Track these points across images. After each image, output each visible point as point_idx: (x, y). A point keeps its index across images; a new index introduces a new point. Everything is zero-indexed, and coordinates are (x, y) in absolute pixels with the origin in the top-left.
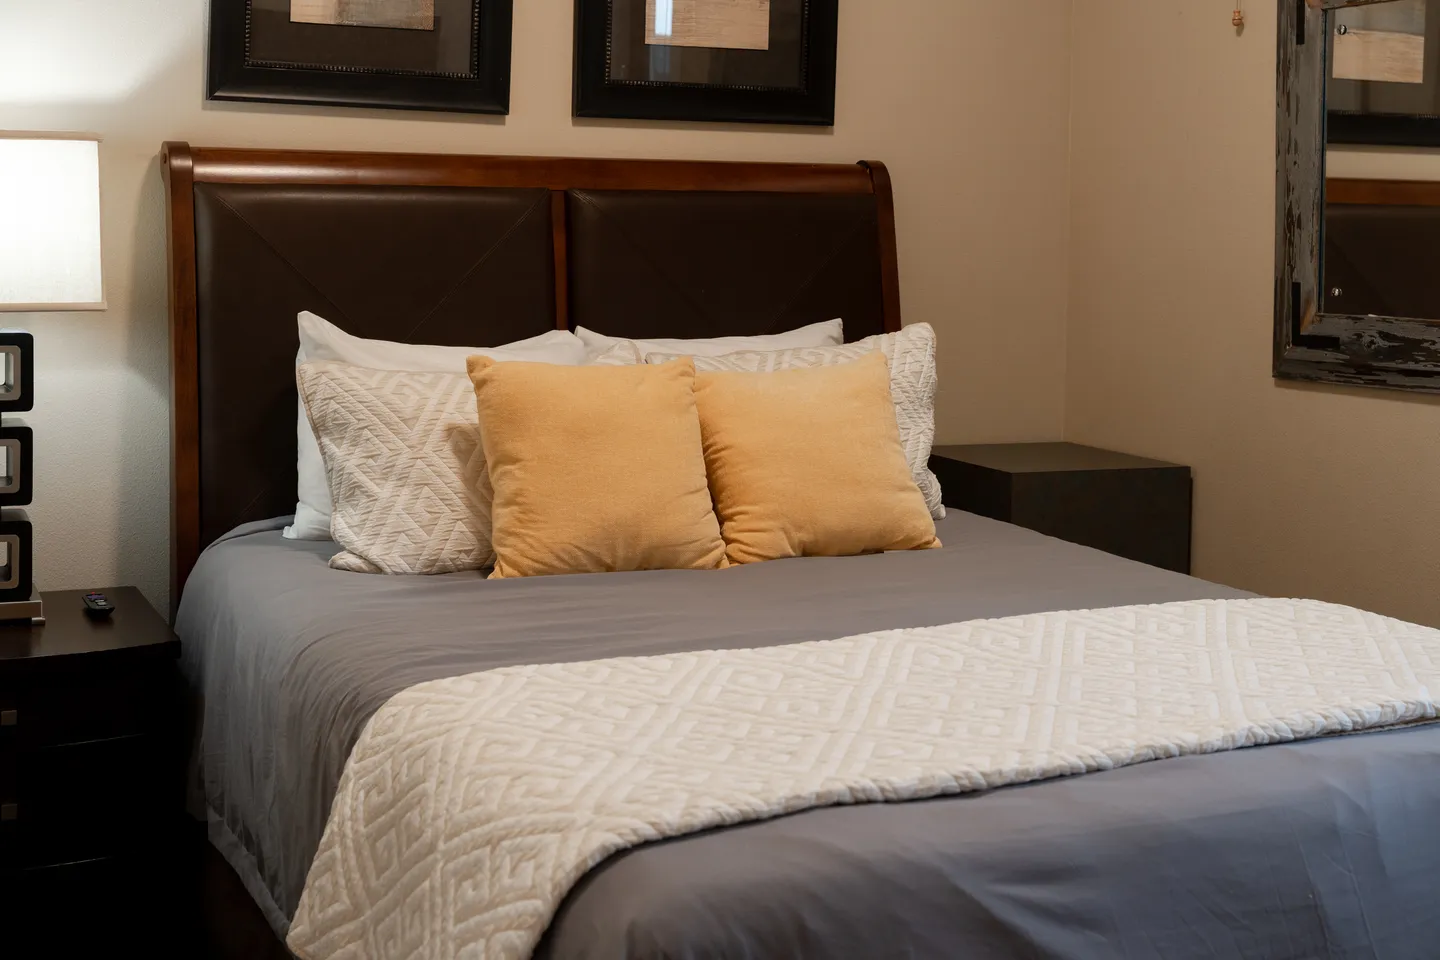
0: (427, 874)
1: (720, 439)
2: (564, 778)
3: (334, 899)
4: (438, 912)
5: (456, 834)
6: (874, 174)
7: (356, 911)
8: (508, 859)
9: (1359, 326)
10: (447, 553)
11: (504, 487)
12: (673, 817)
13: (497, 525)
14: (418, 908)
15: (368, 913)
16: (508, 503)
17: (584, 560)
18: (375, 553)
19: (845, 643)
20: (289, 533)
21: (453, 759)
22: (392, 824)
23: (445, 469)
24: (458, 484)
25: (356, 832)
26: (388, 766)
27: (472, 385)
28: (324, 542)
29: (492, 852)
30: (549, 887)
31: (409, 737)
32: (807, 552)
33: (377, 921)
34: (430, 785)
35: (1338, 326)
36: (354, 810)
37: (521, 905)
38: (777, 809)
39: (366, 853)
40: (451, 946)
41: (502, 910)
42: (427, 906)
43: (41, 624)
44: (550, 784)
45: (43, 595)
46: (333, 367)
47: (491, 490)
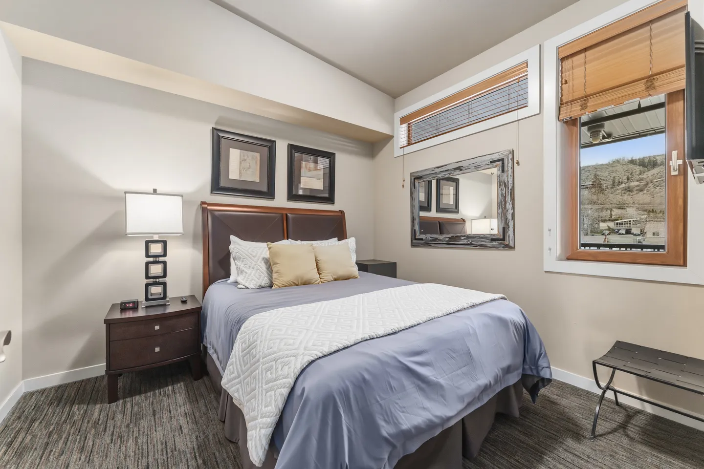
0: (257, 369)
1: (319, 259)
2: (294, 339)
3: (233, 373)
4: (260, 381)
5: (266, 357)
6: (342, 212)
7: (239, 376)
8: (280, 366)
9: (426, 236)
10: (263, 284)
11: (275, 269)
12: (326, 350)
13: (273, 277)
14: (255, 378)
15: (242, 377)
16: (276, 273)
17: (292, 284)
18: (247, 285)
19: (352, 297)
20: (229, 282)
21: (264, 335)
22: (248, 353)
23: (262, 266)
24: (265, 269)
25: (239, 355)
26: (247, 336)
27: (268, 249)
28: (236, 283)
29: (276, 363)
30: (293, 375)
31: (254, 329)
32: (336, 280)
33: (245, 379)
34: (258, 342)
35: (423, 236)
36: (239, 349)
37: (284, 380)
38: (352, 343)
39: (241, 360)
40: (264, 392)
41: (279, 382)
42: (257, 377)
43: (169, 305)
44: (291, 341)
45: (170, 298)
46: (237, 246)
47: (272, 271)
